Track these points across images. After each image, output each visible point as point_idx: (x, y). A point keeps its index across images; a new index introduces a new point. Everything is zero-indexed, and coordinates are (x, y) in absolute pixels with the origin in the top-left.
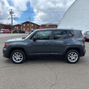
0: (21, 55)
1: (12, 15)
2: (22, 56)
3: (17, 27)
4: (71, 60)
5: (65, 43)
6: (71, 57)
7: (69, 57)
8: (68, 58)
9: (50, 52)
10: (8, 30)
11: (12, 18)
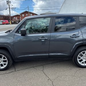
0: (4, 58)
1: (9, 5)
2: (6, 59)
3: (17, 18)
4: (83, 63)
5: (73, 37)
6: (82, 58)
7: (79, 58)
8: (78, 60)
9: (49, 52)
10: (7, 21)
11: (9, 7)
